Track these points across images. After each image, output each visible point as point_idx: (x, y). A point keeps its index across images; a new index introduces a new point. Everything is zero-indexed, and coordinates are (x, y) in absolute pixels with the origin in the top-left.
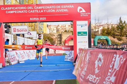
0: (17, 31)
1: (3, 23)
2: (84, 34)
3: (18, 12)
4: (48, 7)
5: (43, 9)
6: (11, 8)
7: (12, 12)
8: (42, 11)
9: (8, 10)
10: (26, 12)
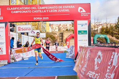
0: (21, 29)
1: (9, 22)
2: (84, 33)
3: (23, 12)
4: (51, 8)
5: (45, 9)
6: (16, 8)
7: (17, 12)
8: (45, 11)
9: (13, 10)
10: (30, 12)
